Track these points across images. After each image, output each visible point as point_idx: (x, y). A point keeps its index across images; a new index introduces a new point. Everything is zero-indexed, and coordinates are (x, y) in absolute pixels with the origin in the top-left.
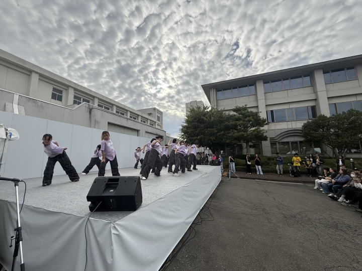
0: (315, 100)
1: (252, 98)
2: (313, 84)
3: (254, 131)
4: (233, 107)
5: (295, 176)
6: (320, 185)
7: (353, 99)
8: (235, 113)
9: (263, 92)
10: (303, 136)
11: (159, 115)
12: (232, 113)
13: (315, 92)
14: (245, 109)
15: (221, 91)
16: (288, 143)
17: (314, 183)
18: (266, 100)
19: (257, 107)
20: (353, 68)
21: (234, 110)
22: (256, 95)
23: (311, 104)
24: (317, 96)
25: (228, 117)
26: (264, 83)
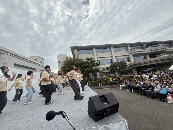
0: (112, 57)
1: (92, 54)
2: (111, 51)
3: (96, 68)
6: (123, 87)
7: (121, 57)
8: (87, 61)
9: (96, 53)
10: (110, 70)
11: (42, 61)
12: (86, 60)
13: (112, 54)
14: (91, 59)
15: (79, 50)
16: (105, 72)
17: (120, 86)
18: (97, 56)
19: (94, 58)
20: (120, 47)
21: (86, 59)
22: (93, 53)
23: (111, 58)
24: (112, 55)
25: (84, 62)
26: (96, 49)
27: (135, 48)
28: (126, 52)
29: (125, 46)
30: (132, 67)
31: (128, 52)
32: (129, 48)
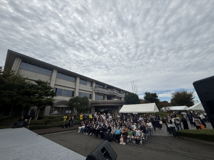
1: (48, 77)
2: (75, 81)
4: (37, 80)
5: (66, 127)
7: (84, 92)
8: (36, 84)
9: (56, 77)
12: (34, 83)
13: (76, 85)
18: (55, 81)
19: (50, 84)
21: (36, 82)
23: (73, 90)
24: (76, 87)
25: (29, 85)
26: (57, 72)
27: (99, 87)
28: (91, 88)
29: (92, 81)
30: (92, 105)
31: (92, 89)
32: (94, 85)
